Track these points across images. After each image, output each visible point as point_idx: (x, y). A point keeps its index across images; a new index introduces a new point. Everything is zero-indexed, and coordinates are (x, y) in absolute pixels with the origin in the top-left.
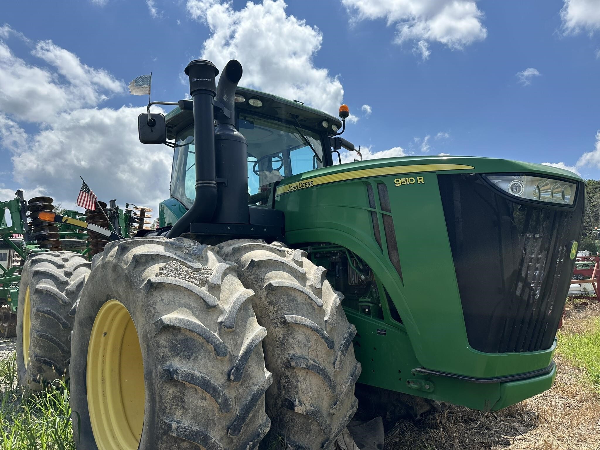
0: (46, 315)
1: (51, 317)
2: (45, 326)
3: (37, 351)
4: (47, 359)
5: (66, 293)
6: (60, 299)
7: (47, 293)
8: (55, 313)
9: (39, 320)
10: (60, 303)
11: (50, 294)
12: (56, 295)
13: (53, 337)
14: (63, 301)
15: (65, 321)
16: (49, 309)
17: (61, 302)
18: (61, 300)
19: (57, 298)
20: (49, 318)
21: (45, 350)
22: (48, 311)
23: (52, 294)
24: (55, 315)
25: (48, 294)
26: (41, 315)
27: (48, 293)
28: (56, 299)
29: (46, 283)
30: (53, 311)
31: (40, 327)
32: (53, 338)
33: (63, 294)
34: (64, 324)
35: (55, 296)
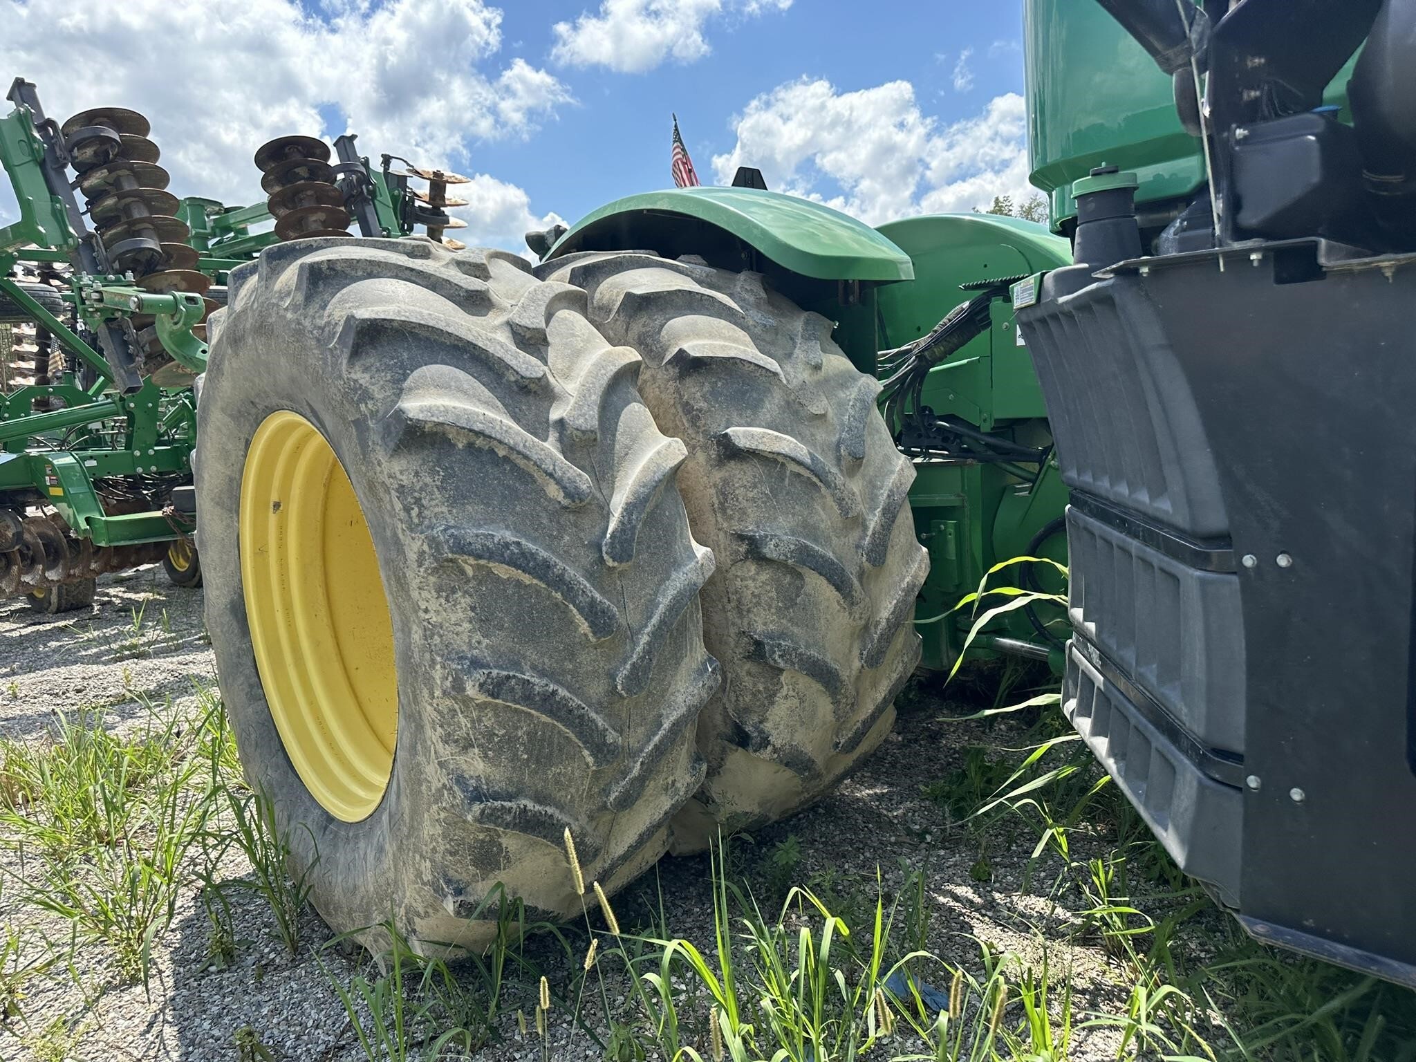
0: (502, 571)
1: (526, 579)
2: (501, 628)
3: (476, 765)
4: (530, 805)
5: (560, 440)
6: (551, 475)
7: (470, 445)
8: (544, 554)
9: (465, 601)
10: (550, 500)
11: (492, 451)
12: (526, 457)
13: (552, 687)
14: (564, 488)
15: (597, 596)
16: (509, 536)
17: (553, 491)
18: (558, 482)
19: (532, 470)
20: (519, 584)
21: (514, 758)
22: (507, 545)
23: (501, 453)
24: (546, 565)
25: (480, 450)
26: (470, 571)
27: (479, 442)
28: (524, 476)
29: (442, 386)
30: (532, 547)
31: (477, 636)
32: (554, 693)
33: (550, 446)
34: (594, 614)
35: (521, 462)
